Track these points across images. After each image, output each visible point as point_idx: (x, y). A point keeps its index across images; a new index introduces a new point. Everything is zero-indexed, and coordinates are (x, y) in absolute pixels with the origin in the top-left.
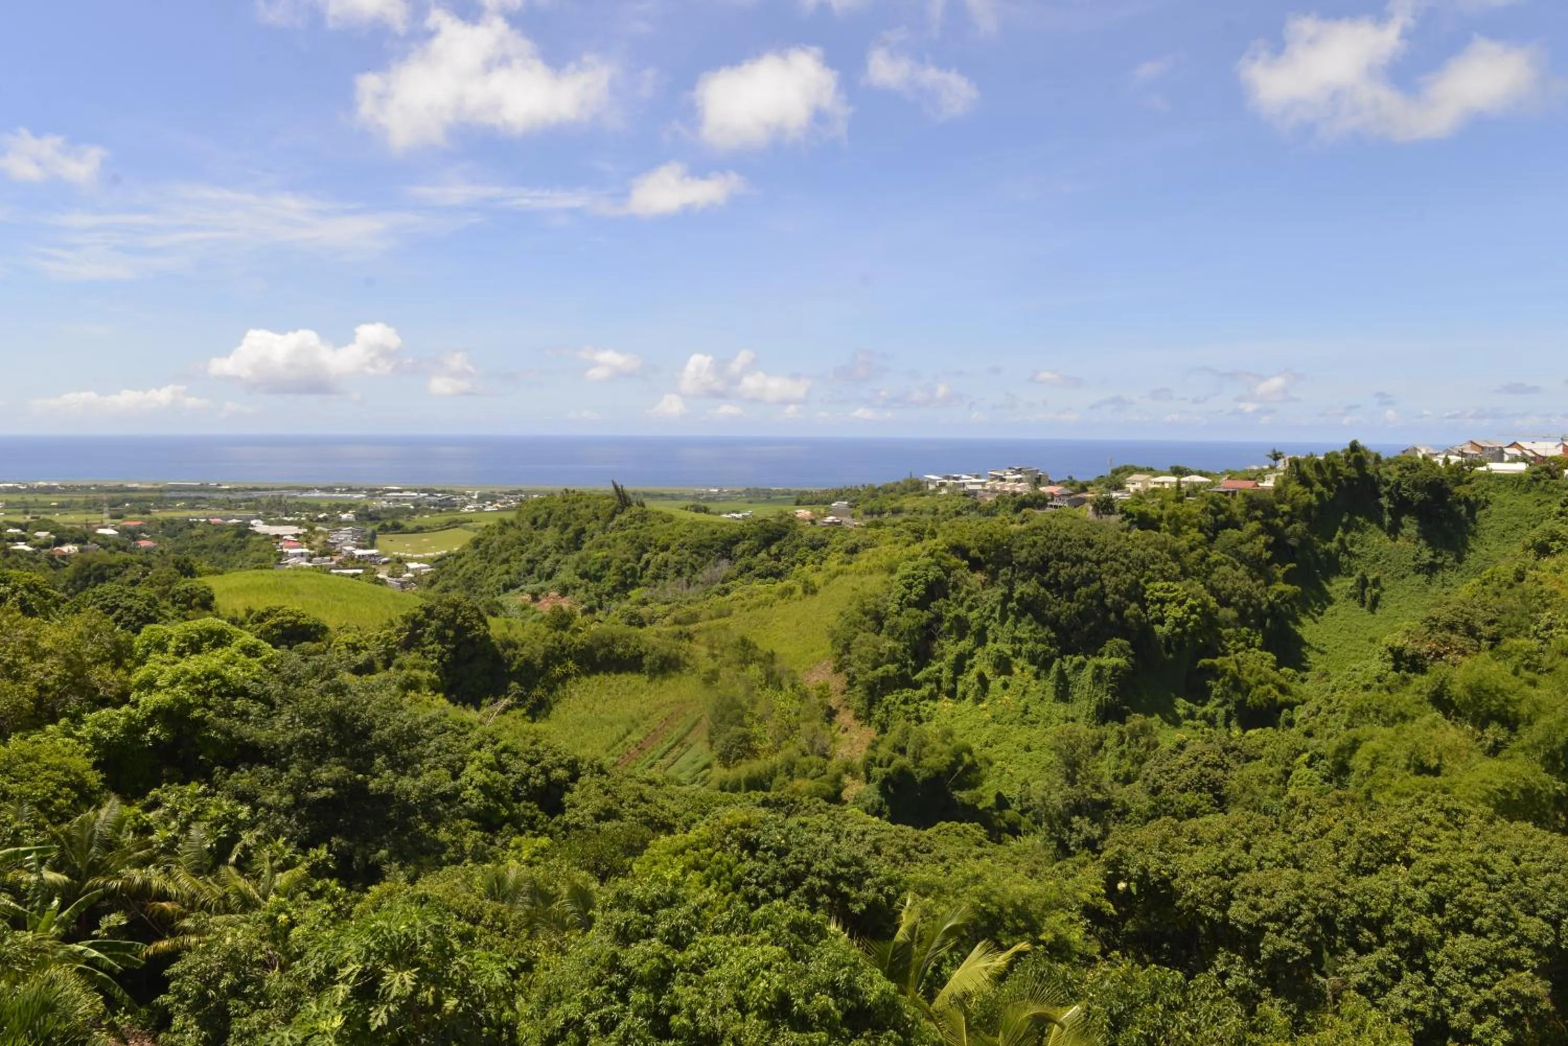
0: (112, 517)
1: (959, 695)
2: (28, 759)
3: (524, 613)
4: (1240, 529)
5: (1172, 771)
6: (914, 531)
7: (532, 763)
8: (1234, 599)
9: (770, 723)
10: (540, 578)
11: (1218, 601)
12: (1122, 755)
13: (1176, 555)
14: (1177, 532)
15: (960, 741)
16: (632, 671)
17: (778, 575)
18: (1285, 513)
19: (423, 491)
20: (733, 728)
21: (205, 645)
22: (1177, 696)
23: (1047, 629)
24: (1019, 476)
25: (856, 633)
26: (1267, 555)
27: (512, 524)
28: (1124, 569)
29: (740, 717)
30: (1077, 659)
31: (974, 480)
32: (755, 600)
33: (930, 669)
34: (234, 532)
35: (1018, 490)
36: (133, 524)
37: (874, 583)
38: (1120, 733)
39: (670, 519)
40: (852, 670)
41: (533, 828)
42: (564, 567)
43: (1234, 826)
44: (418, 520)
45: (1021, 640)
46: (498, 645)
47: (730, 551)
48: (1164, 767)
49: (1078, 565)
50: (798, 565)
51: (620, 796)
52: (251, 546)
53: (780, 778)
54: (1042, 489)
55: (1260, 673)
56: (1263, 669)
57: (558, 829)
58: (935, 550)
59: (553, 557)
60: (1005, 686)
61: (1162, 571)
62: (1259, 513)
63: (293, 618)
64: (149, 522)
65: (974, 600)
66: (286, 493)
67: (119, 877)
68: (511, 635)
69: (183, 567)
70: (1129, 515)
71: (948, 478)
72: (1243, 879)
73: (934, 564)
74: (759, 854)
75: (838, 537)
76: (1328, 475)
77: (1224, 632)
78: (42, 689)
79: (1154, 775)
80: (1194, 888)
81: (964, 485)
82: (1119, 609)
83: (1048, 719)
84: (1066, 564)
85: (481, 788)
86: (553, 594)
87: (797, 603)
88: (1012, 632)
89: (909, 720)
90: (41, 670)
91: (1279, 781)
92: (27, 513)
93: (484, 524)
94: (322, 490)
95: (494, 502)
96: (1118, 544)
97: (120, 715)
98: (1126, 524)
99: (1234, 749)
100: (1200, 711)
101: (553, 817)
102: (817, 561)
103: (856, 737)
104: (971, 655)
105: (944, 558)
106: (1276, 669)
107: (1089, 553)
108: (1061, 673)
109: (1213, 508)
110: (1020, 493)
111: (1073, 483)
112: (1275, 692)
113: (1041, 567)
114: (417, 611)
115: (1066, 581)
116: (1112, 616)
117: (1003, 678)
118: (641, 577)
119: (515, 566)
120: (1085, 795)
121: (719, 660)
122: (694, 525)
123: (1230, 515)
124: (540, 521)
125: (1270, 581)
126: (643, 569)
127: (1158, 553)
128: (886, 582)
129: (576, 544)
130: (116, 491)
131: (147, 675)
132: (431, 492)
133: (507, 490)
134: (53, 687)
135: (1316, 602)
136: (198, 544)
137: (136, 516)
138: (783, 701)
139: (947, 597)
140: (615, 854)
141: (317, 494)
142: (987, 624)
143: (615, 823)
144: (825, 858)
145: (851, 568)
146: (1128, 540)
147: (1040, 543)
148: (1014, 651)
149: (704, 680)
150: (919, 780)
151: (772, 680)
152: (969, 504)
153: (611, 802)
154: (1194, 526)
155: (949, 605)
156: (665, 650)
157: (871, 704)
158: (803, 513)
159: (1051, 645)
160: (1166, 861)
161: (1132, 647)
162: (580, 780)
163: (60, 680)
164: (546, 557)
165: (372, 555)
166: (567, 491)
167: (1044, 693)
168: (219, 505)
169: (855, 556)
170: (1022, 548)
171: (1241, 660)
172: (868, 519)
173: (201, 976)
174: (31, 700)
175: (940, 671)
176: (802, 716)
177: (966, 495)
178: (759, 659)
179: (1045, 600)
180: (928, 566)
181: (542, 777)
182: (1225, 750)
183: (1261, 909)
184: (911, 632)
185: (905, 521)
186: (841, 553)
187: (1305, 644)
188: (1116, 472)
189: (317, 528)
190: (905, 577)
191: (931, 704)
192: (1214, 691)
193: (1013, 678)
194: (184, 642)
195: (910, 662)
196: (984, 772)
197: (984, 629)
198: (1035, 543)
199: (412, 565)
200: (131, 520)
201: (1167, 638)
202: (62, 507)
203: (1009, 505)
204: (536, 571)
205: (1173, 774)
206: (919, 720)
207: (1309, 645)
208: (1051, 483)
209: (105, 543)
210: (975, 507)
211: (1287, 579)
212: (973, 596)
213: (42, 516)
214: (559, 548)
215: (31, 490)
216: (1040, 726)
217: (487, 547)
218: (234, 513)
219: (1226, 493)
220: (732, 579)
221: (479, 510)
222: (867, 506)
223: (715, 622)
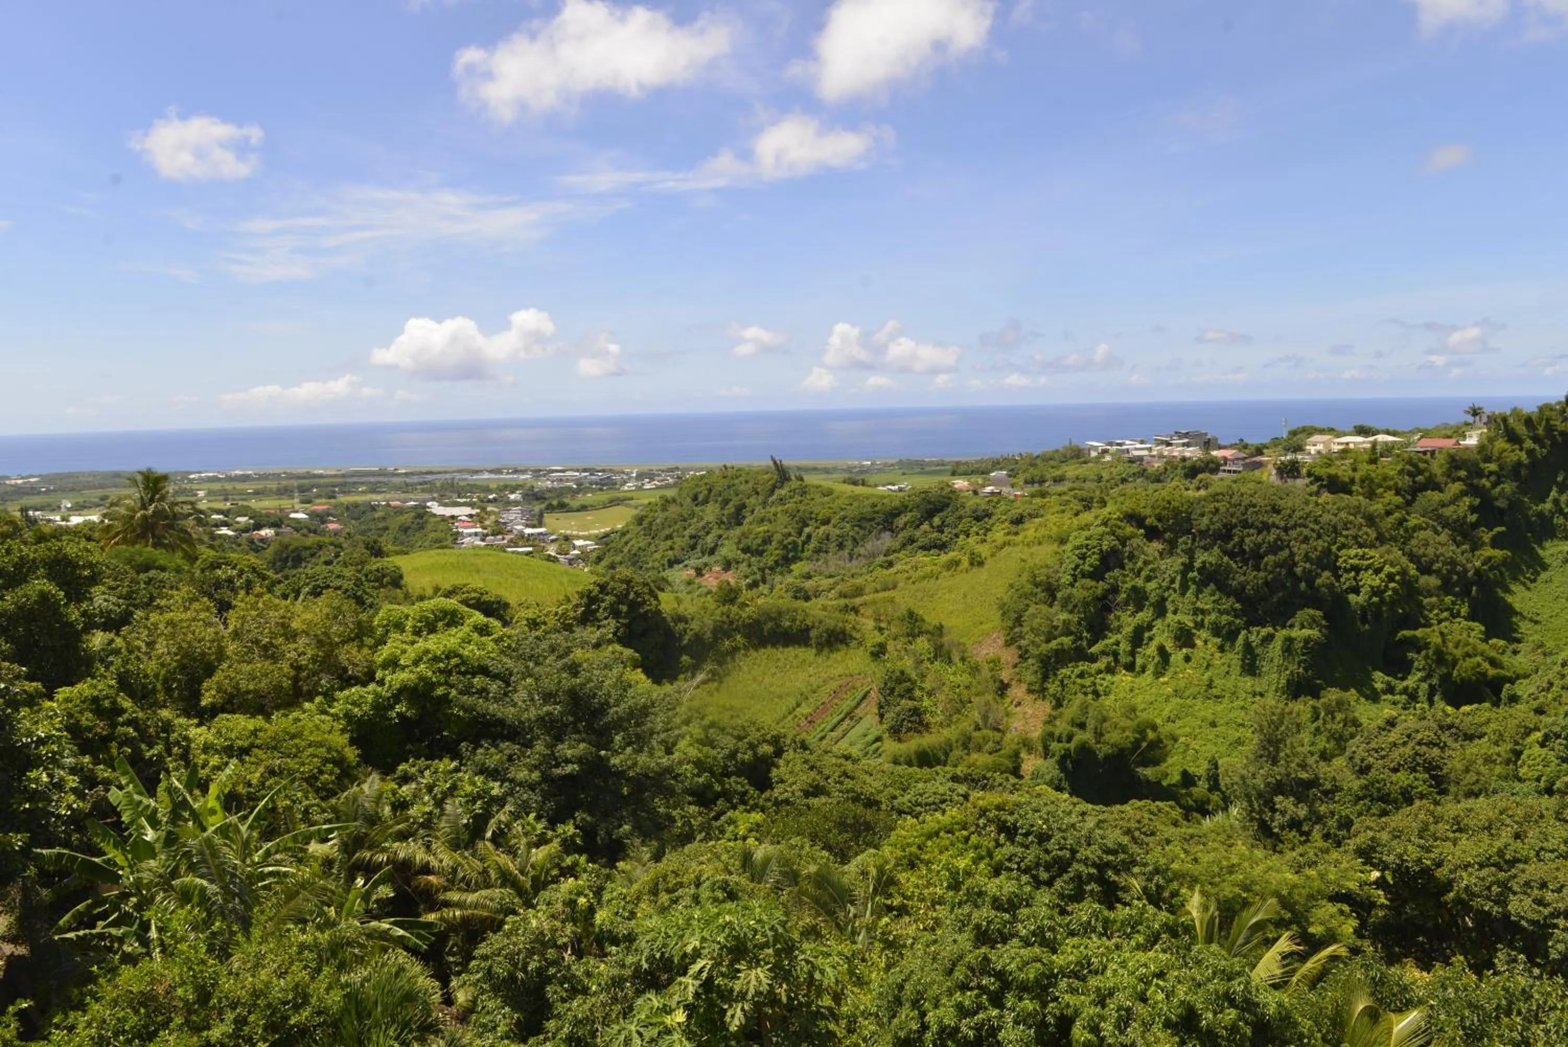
0: (302, 502)
1: (1138, 668)
2: (293, 737)
3: (689, 588)
4: (1441, 491)
5: (1382, 749)
6: (1082, 500)
7: (740, 738)
8: (1436, 566)
9: (941, 697)
10: (703, 553)
11: (1417, 569)
12: (1317, 731)
13: (1370, 520)
14: (1371, 495)
15: (1143, 716)
16: (800, 645)
17: (942, 547)
18: (1491, 473)
19: (585, 470)
20: (903, 701)
21: (440, 624)
22: (1374, 670)
23: (1232, 599)
24: (1186, 441)
25: (1028, 606)
26: (1473, 518)
27: (674, 500)
28: (1314, 535)
29: (909, 690)
30: (1265, 631)
31: (1139, 446)
32: (920, 573)
33: (1107, 641)
34: (413, 514)
35: (1187, 454)
36: (320, 508)
37: (1045, 554)
38: (1314, 708)
39: (829, 493)
40: (1023, 643)
41: (744, 803)
42: (726, 542)
43: (1501, 813)
44: (581, 499)
45: (1203, 612)
46: (669, 619)
47: (892, 523)
48: (1373, 745)
49: (1265, 533)
50: (962, 537)
51: (826, 772)
52: (429, 527)
53: (957, 753)
54: (1214, 453)
55: (1468, 644)
56: (1471, 640)
57: (769, 804)
58: (1109, 519)
59: (715, 532)
60: (1187, 659)
61: (1355, 537)
62: (1463, 473)
63: (477, 595)
64: (336, 506)
65: (1152, 570)
66: (458, 476)
67: (384, 850)
68: (681, 610)
69: (372, 548)
70: (1318, 479)
71: (1111, 444)
72: (1523, 871)
73: (1108, 533)
74: (1018, 838)
75: (1002, 507)
76: (1541, 431)
77: (1426, 601)
78: (298, 668)
79: (1361, 753)
80: (1466, 879)
81: (1128, 451)
82: (1310, 578)
83: (1234, 693)
84: (1252, 531)
85: (694, 763)
86: (717, 568)
87: (964, 575)
88: (1194, 603)
89: (1086, 694)
90: (295, 650)
91: (1508, 762)
92: (226, 500)
93: (646, 502)
94: (491, 472)
95: (652, 479)
96: (1308, 509)
97: (369, 693)
98: (1314, 488)
99: (1450, 727)
100: (1400, 685)
101: (762, 793)
102: (982, 532)
103: (1030, 712)
104: (1150, 627)
105: (1119, 527)
106: (1486, 640)
107: (1276, 519)
108: (1248, 645)
109: (1411, 469)
110: (1190, 458)
111: (1246, 447)
112: (1486, 665)
113: (1224, 535)
114: (591, 587)
115: (1251, 550)
116: (1303, 585)
117: (1184, 650)
118: (803, 551)
119: (679, 542)
120: (1288, 775)
121: (886, 633)
122: (855, 498)
123: (1430, 477)
124: (701, 498)
125: (1476, 546)
126: (804, 543)
127: (1352, 518)
128: (1057, 553)
129: (737, 518)
130: (304, 478)
131: (391, 655)
132: (592, 471)
133: (664, 468)
134: (307, 665)
135: (1528, 567)
136: (381, 525)
137: (324, 500)
138: (955, 675)
139: (1122, 567)
140: (830, 831)
141: (486, 476)
142: (1166, 594)
143: (823, 799)
144: (1089, 845)
145: (1019, 538)
146: (1317, 504)
147: (1222, 509)
148: (1196, 623)
149: (872, 653)
150: (1101, 756)
151: (941, 653)
152: (1136, 470)
153: (818, 777)
154: (1389, 488)
155: (1124, 576)
156: (831, 623)
157: (1045, 678)
158: (960, 483)
159: (1236, 617)
160: (1428, 850)
161: (1325, 617)
162: (785, 755)
163: (314, 660)
164: (708, 533)
165: (540, 534)
166: (725, 467)
167: (1229, 666)
168: (397, 488)
169: (1021, 526)
170: (1202, 515)
171: (1446, 631)
172: (1030, 489)
173: (511, 957)
174: (288, 679)
175: (1117, 643)
176: (973, 690)
177: (1132, 461)
178: (928, 632)
179: (1228, 569)
180: (1102, 535)
181: (750, 753)
182: (1441, 727)
183: (1548, 905)
184: (1086, 604)
185: (1071, 490)
186: (1007, 524)
187: (1517, 613)
188: (1294, 433)
189: (489, 509)
190: (1078, 548)
191: (1109, 677)
192: (1416, 664)
193: (1195, 651)
194: (420, 621)
195: (1085, 634)
196: (1169, 747)
197: (1163, 600)
198: (1217, 510)
199: (578, 543)
200: (319, 505)
201: (1363, 608)
202: (257, 493)
203: (1179, 471)
204: (699, 547)
205: (1383, 753)
206: (1096, 694)
207: (1521, 614)
208: (1220, 447)
209: (298, 526)
210: (1143, 473)
211: (1495, 543)
212: (1150, 566)
213: (240, 503)
214: (720, 523)
215: (230, 479)
216: (1226, 700)
217: (651, 524)
218: (411, 496)
219: (1425, 453)
220: (894, 551)
221: (640, 488)
222: (1027, 476)
223: (882, 595)
